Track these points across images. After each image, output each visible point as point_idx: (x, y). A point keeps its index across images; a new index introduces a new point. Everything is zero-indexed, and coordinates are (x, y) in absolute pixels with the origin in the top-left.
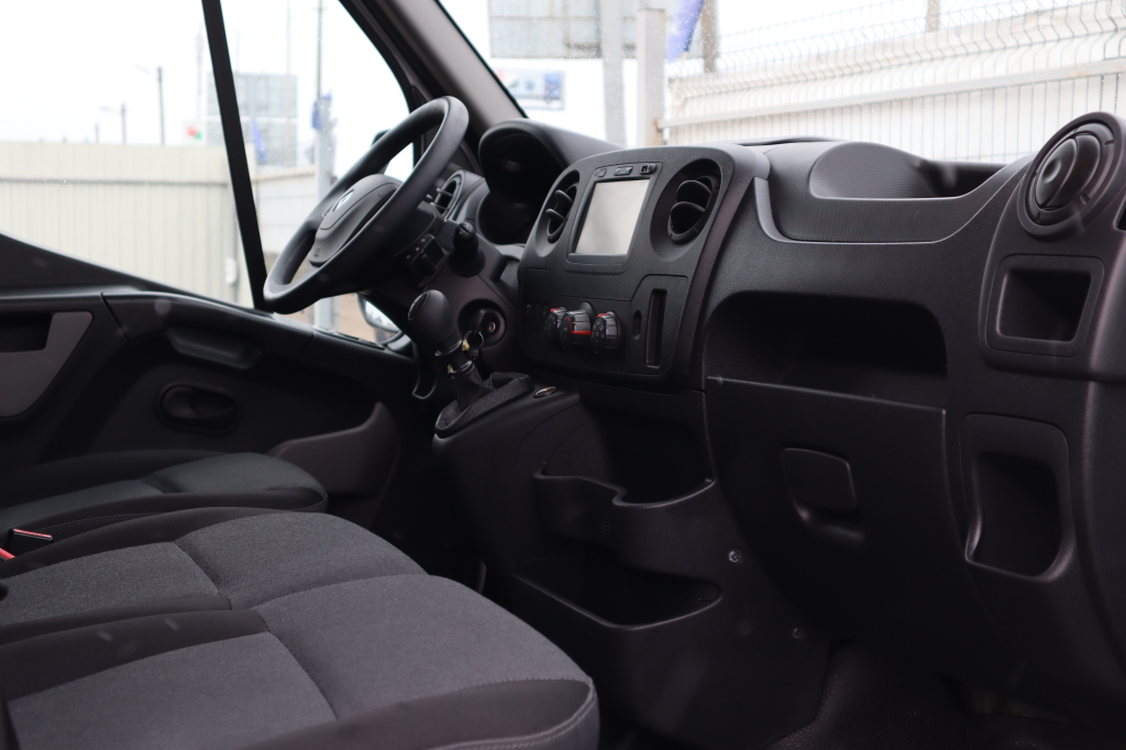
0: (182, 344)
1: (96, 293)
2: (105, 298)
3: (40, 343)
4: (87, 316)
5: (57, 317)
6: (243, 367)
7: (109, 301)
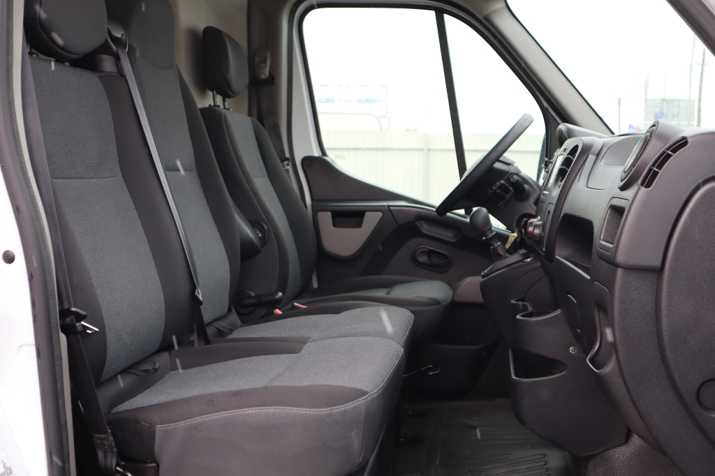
0: (425, 228)
1: (385, 203)
2: (389, 206)
3: (359, 225)
4: (380, 214)
5: (367, 214)
6: (453, 241)
7: (391, 208)
